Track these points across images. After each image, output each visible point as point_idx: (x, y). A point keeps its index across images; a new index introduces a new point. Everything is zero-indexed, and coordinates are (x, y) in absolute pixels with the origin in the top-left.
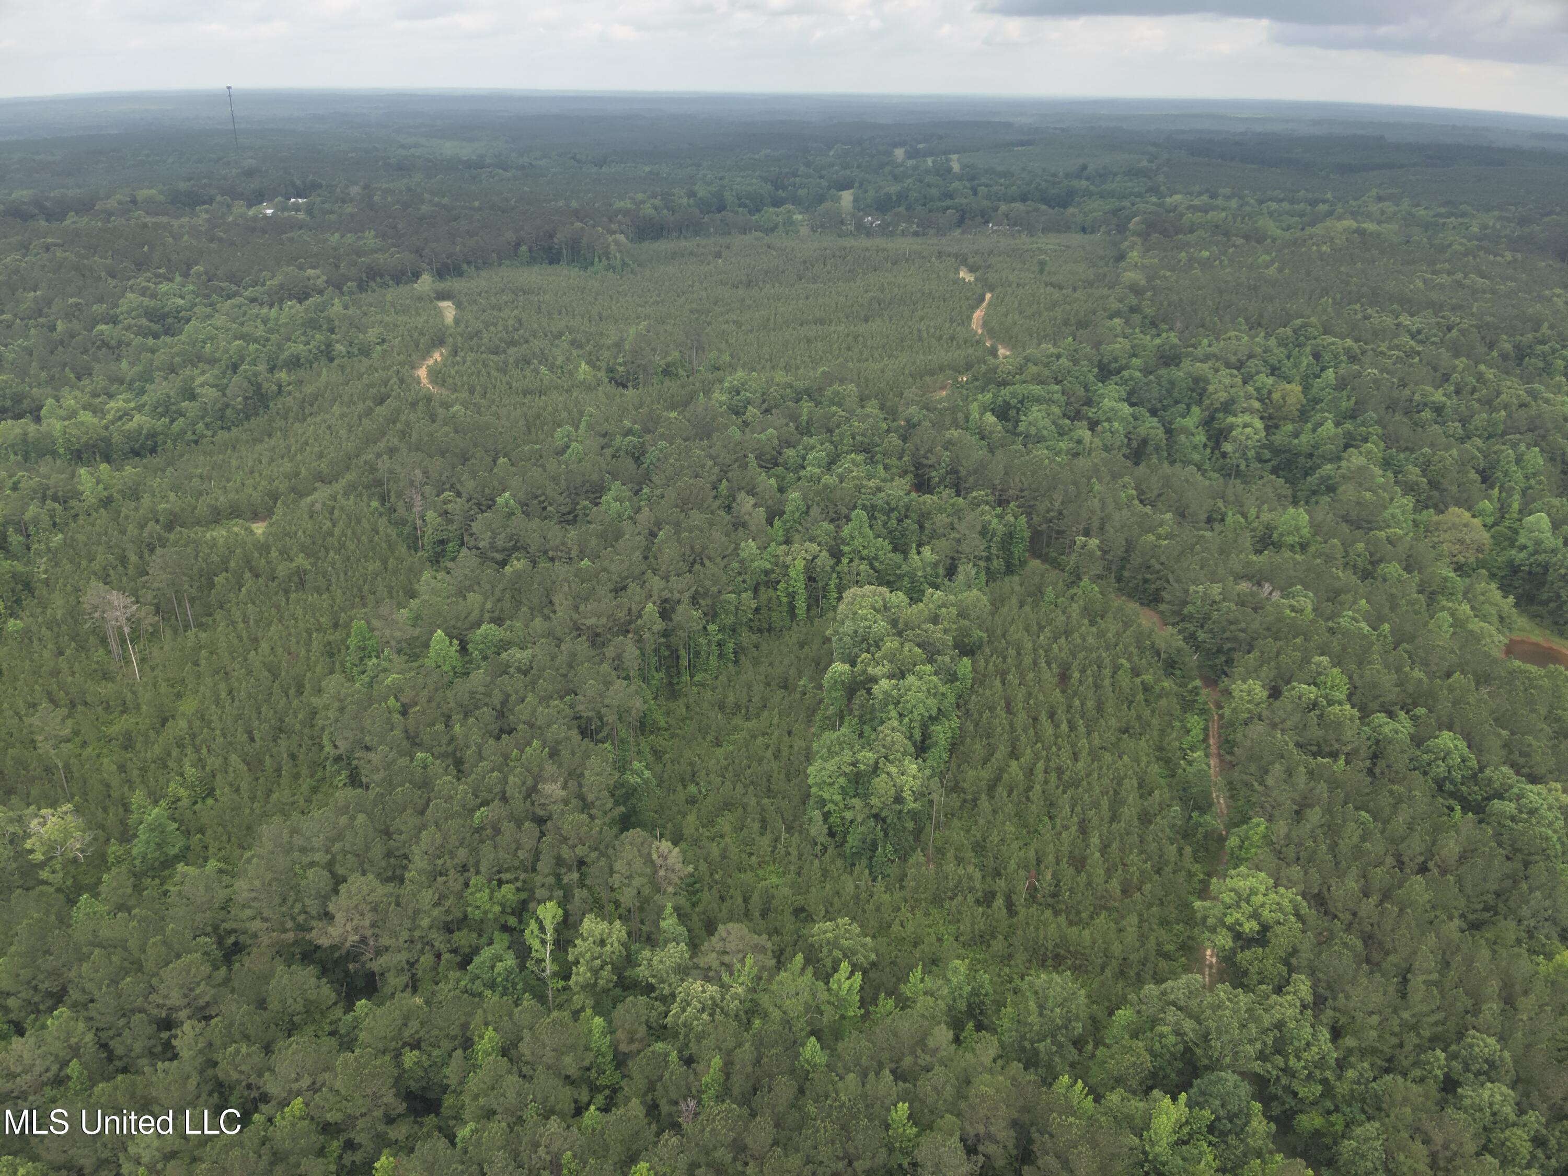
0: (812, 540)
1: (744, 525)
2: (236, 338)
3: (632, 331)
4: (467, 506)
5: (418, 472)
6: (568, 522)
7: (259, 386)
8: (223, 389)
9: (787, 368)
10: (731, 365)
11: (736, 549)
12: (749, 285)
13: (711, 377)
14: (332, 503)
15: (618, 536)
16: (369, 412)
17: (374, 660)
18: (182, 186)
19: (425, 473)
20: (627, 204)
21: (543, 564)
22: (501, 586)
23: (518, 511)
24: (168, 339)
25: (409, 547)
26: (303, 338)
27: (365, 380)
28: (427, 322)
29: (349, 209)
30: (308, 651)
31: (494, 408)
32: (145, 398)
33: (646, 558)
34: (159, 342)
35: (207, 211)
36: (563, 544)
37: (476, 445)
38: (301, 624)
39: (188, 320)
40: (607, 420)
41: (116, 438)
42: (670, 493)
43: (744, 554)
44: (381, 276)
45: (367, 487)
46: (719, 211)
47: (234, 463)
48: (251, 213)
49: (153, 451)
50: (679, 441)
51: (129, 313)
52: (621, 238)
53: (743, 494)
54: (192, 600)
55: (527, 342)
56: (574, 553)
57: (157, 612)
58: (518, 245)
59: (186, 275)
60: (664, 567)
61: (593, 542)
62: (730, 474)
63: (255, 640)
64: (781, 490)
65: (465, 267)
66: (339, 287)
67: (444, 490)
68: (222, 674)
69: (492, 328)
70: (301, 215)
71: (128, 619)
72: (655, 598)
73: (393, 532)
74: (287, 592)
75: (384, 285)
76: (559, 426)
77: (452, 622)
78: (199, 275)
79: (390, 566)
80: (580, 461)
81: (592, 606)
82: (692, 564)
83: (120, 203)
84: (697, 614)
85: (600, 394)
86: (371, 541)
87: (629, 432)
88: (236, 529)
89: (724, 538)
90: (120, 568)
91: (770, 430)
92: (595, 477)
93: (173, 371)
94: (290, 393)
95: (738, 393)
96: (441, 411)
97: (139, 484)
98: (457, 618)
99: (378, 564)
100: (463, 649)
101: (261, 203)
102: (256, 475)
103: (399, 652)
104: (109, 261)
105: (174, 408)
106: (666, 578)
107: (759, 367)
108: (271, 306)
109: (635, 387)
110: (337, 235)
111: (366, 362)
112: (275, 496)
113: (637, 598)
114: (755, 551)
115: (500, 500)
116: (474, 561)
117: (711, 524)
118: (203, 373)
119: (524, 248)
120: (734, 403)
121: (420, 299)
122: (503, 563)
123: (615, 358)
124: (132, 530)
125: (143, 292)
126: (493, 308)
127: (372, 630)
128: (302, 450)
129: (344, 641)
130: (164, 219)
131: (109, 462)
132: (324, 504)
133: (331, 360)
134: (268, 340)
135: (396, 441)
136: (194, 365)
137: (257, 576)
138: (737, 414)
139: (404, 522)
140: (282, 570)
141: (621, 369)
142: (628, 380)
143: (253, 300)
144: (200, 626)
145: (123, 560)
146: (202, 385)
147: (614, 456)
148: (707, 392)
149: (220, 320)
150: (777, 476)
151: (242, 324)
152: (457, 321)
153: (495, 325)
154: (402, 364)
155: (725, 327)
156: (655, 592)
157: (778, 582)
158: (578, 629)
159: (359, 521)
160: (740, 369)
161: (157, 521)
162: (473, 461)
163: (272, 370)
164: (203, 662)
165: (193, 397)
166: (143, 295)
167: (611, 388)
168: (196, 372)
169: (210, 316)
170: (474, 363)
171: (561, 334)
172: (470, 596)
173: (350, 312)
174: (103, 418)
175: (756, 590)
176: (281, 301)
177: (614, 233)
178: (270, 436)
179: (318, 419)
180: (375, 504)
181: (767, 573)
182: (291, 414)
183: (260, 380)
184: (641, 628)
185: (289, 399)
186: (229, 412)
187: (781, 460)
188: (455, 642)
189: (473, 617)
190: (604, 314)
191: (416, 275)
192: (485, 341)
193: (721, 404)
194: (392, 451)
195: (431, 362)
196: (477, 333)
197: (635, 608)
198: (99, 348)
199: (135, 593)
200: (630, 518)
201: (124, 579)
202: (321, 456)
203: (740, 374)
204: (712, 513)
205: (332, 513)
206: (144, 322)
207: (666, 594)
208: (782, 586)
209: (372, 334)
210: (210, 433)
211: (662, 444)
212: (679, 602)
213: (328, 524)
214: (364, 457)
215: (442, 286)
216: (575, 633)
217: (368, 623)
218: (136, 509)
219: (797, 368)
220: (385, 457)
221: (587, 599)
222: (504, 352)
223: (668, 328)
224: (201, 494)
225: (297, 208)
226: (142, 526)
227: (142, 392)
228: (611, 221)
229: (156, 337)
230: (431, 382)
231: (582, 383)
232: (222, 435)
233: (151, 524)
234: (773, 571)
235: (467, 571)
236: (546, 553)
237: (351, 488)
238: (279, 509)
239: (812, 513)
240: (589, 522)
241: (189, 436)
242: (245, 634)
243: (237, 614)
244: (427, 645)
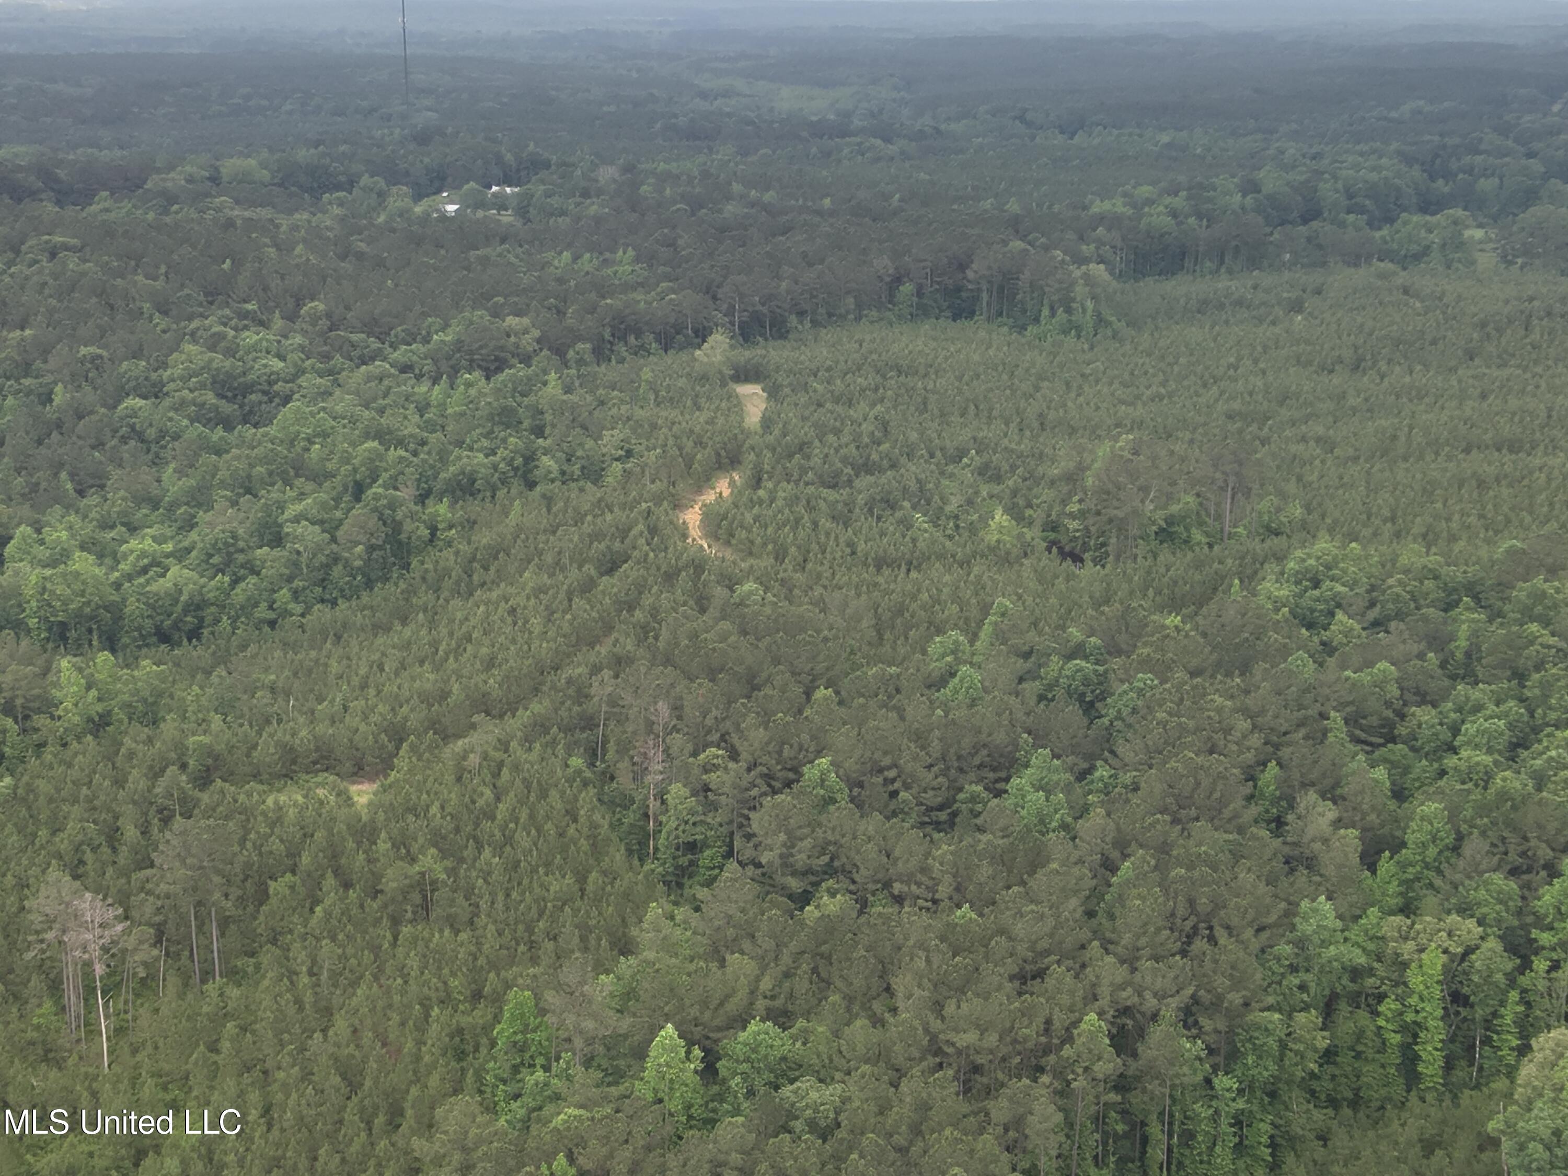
0: (1464, 910)
1: (1311, 863)
2: (367, 436)
3: (1103, 450)
4: (748, 778)
5: (663, 707)
6: (938, 826)
7: (397, 527)
8: (331, 528)
9: (1428, 538)
10: (1304, 526)
11: (1287, 914)
12: (1356, 367)
13: (1257, 546)
14: (498, 755)
15: (1037, 861)
16: (588, 587)
17: (540, 1075)
18: (303, 155)
19: (677, 709)
20: (1117, 206)
21: (880, 908)
22: (794, 946)
23: (843, 797)
24: (249, 432)
25: (630, 852)
26: (485, 443)
27: (587, 528)
28: (711, 422)
29: (594, 208)
30: (420, 1043)
31: (818, 591)
32: (194, 536)
33: (1091, 914)
34: (232, 438)
35: (341, 204)
36: (924, 870)
37: (776, 661)
38: (413, 987)
39: (287, 399)
40: (1035, 624)
41: (132, 607)
42: (1153, 781)
43: (1306, 927)
44: (638, 334)
45: (567, 729)
46: (1305, 221)
47: (335, 667)
48: (418, 209)
49: (194, 634)
50: (1180, 674)
51: (185, 379)
52: (1098, 271)
53: (1312, 796)
54: (224, 923)
55: (893, 466)
56: (943, 891)
57: (158, 942)
58: (898, 280)
59: (291, 317)
60: (1127, 939)
61: (985, 871)
62: (1285, 752)
63: (327, 1012)
64: (1400, 794)
65: (793, 320)
66: (560, 352)
67: (706, 746)
68: (256, 1073)
69: (831, 438)
70: (507, 217)
71: (105, 949)
72: (1104, 1002)
73: (603, 819)
74: (396, 921)
75: (641, 351)
76: (940, 631)
77: (694, 1012)
78: (315, 319)
79: (590, 888)
80: (973, 703)
81: (971, 1006)
82: (1190, 938)
83: (190, 180)
84: (1193, 1048)
85: (1027, 572)
86: (561, 835)
87: (1078, 652)
88: (321, 792)
89: (1262, 888)
90: (105, 849)
91: (1383, 665)
92: (1000, 737)
93: (249, 491)
94: (449, 544)
95: (1316, 584)
96: (719, 592)
97: (160, 695)
98: (705, 1004)
99: (569, 880)
100: (709, 1071)
101: (439, 191)
102: (372, 692)
103: (588, 1062)
104: (159, 284)
105: (241, 558)
106: (1130, 962)
107: (1366, 532)
108: (435, 381)
109: (1099, 561)
110: (567, 255)
111: (592, 492)
112: (398, 735)
113: (1065, 999)
114: (1332, 922)
115: (810, 773)
116: (749, 890)
117: (1237, 857)
118: (302, 496)
119: (907, 288)
120: (1306, 602)
121: (704, 378)
122: (804, 899)
123: (1064, 502)
124: (137, 779)
125: (214, 343)
126: (837, 401)
127: (543, 1012)
128: (458, 651)
129: (487, 1029)
130: (265, 213)
131: (113, 651)
132: (485, 756)
133: (531, 485)
134: (423, 443)
135: (629, 645)
136: (287, 482)
137: (347, 885)
138: (1310, 626)
139: (626, 802)
140: (392, 880)
141: (1073, 525)
142: (1085, 547)
143: (405, 368)
144: (233, 974)
145: (113, 836)
146: (296, 520)
147: (1041, 698)
148: (1250, 579)
149: (342, 402)
150: (1392, 765)
151: (381, 411)
152: (767, 423)
153: (837, 432)
154: (658, 500)
155: (1294, 448)
156: (1104, 991)
157: (1381, 998)
158: (935, 1048)
159: (544, 794)
160: (1323, 534)
161: (184, 766)
162: (768, 691)
163: (422, 498)
164: (225, 1045)
165: (278, 540)
166: (212, 348)
167: (1049, 562)
168: (290, 493)
169: (327, 394)
170: (792, 501)
171: (962, 453)
172: (733, 959)
173: (574, 398)
174: (113, 569)
175: (1329, 1009)
176: (455, 372)
177: (1085, 261)
178: (404, 621)
179: (494, 595)
180: (577, 762)
181: (1356, 973)
182: (448, 583)
183: (399, 515)
184: (1071, 1064)
185: (448, 554)
186: (337, 571)
187: (1402, 730)
188: (697, 1052)
189: (732, 1006)
190: (1052, 415)
191: (702, 335)
192: (816, 461)
193: (1278, 605)
194: (620, 663)
195: (710, 497)
196: (802, 447)
197: (1060, 1019)
198: (124, 440)
199: (123, 900)
200: (1064, 826)
201: (110, 871)
202: (490, 664)
203: (1324, 545)
204: (1241, 830)
205: (497, 775)
206: (210, 397)
207: (1127, 996)
208: (1389, 1006)
209: (611, 440)
210: (298, 608)
211: (1145, 678)
212: (1155, 1017)
213: (488, 793)
214: (568, 672)
215: (745, 355)
216: (932, 1061)
217: (537, 997)
218: (150, 741)
219: (1453, 538)
220: (607, 674)
221: (962, 991)
222: (850, 482)
223: (1179, 448)
224: (268, 722)
225: (501, 204)
226: (156, 773)
227: (190, 524)
228: (1081, 238)
229: (229, 426)
230: (706, 536)
231: (993, 549)
232: (321, 614)
233: (172, 770)
234: (1371, 972)
235: (732, 909)
236: (887, 885)
237: (540, 727)
238: (403, 761)
239: (1468, 850)
240: (980, 830)
241: (262, 612)
242: (308, 998)
243: (299, 954)
244: (641, 1053)
